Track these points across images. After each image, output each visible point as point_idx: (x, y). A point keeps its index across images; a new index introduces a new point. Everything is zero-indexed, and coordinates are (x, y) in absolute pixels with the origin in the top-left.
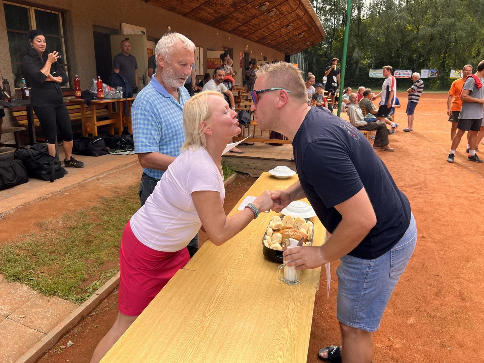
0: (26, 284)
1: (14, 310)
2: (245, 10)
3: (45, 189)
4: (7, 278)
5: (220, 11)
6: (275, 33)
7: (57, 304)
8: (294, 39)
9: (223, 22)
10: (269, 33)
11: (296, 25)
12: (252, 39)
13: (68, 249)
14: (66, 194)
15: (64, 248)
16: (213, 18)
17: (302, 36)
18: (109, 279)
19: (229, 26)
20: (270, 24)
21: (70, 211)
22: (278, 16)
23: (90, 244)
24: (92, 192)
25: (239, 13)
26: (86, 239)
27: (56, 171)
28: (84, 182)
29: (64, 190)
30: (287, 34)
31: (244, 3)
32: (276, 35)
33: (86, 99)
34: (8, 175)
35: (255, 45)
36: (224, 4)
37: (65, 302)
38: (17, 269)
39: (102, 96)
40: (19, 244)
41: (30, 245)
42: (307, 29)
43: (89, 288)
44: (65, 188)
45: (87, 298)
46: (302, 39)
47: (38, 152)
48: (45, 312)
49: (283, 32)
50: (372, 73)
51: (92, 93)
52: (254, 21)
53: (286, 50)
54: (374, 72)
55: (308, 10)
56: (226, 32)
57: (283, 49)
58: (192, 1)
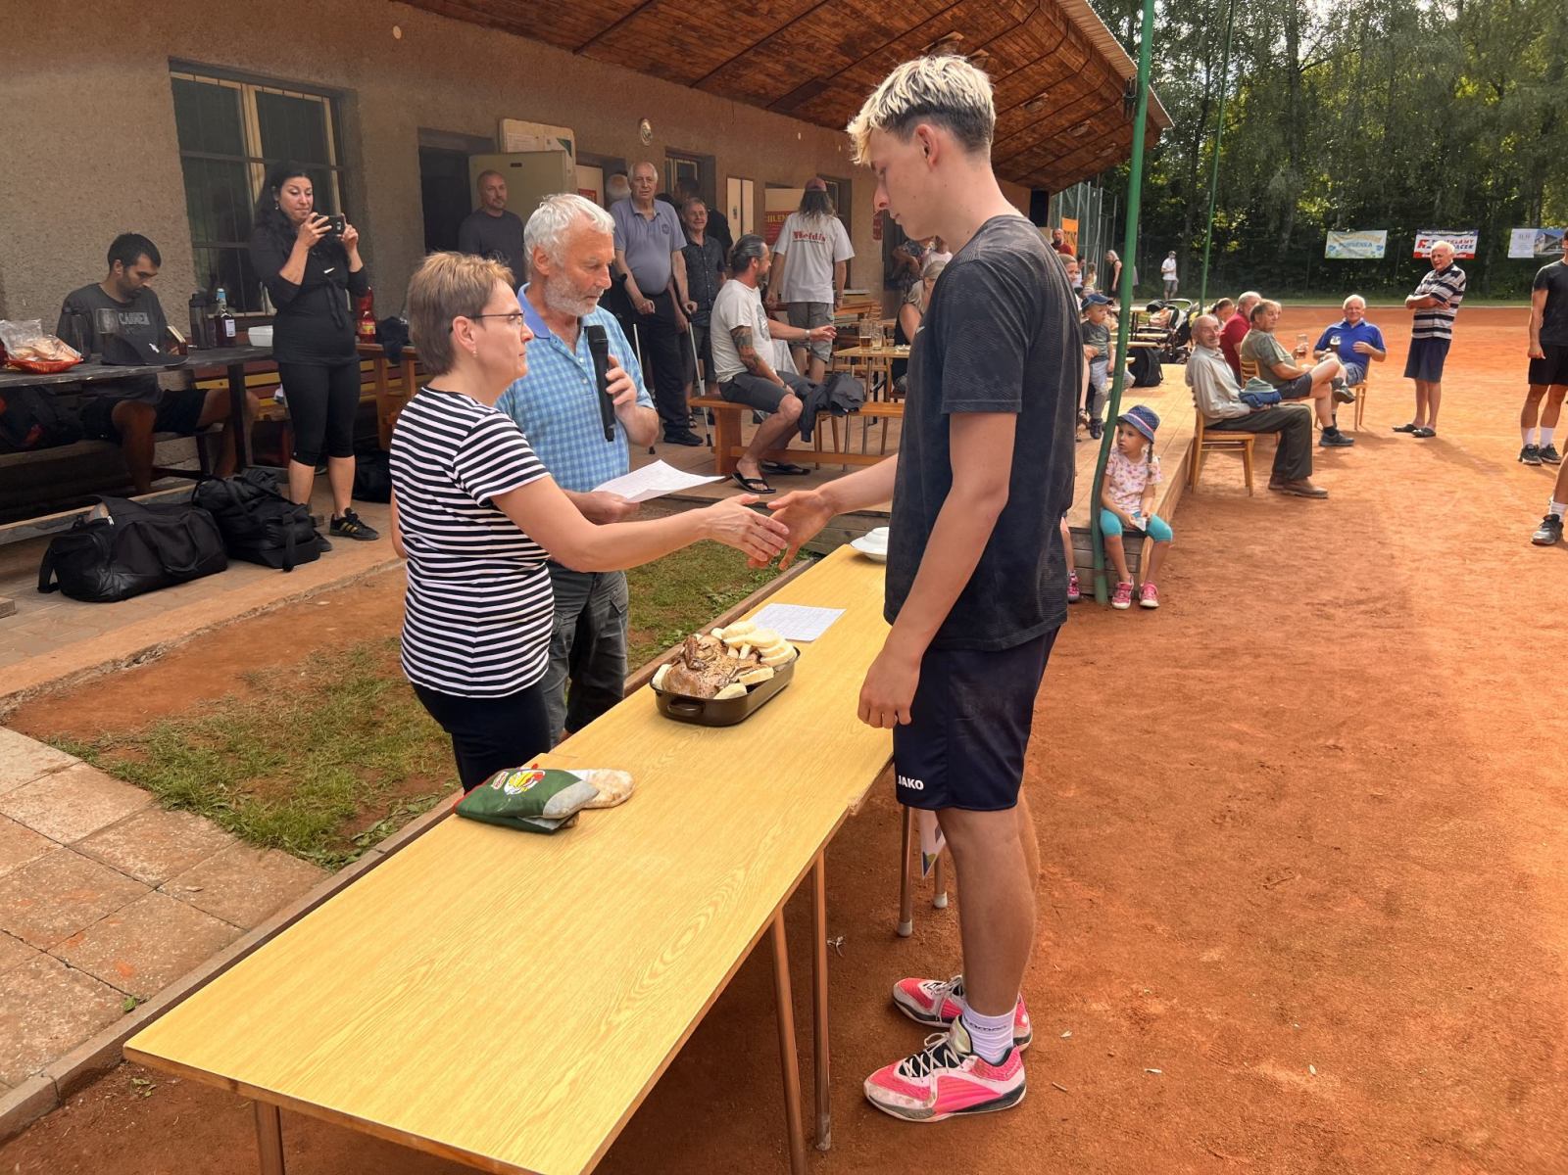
0: (207, 817)
1: (173, 874)
3: (268, 589)
4: (160, 800)
5: (804, 65)
7: (278, 867)
8: (1058, 143)
9: (816, 100)
11: (1059, 97)
13: (317, 740)
14: (322, 603)
15: (307, 736)
16: (785, 89)
17: (1083, 130)
18: (414, 818)
19: (838, 112)
21: (330, 646)
22: (996, 72)
23: (374, 730)
24: (392, 601)
25: (865, 68)
26: (364, 719)
27: (298, 542)
28: (372, 574)
29: (317, 592)
30: (1030, 126)
31: (880, 38)
33: (387, 343)
34: (176, 551)
36: (817, 45)
37: (298, 865)
38: (188, 780)
40: (196, 722)
41: (222, 727)
42: (1099, 108)
43: (362, 837)
44: (321, 587)
45: (354, 858)
46: (1087, 140)
47: (252, 489)
48: (250, 884)
49: (1017, 122)
50: (1336, 244)
53: (1034, 176)
54: (1342, 241)
55: (1100, 47)
56: (827, 130)
57: (1024, 174)
58: (717, 43)
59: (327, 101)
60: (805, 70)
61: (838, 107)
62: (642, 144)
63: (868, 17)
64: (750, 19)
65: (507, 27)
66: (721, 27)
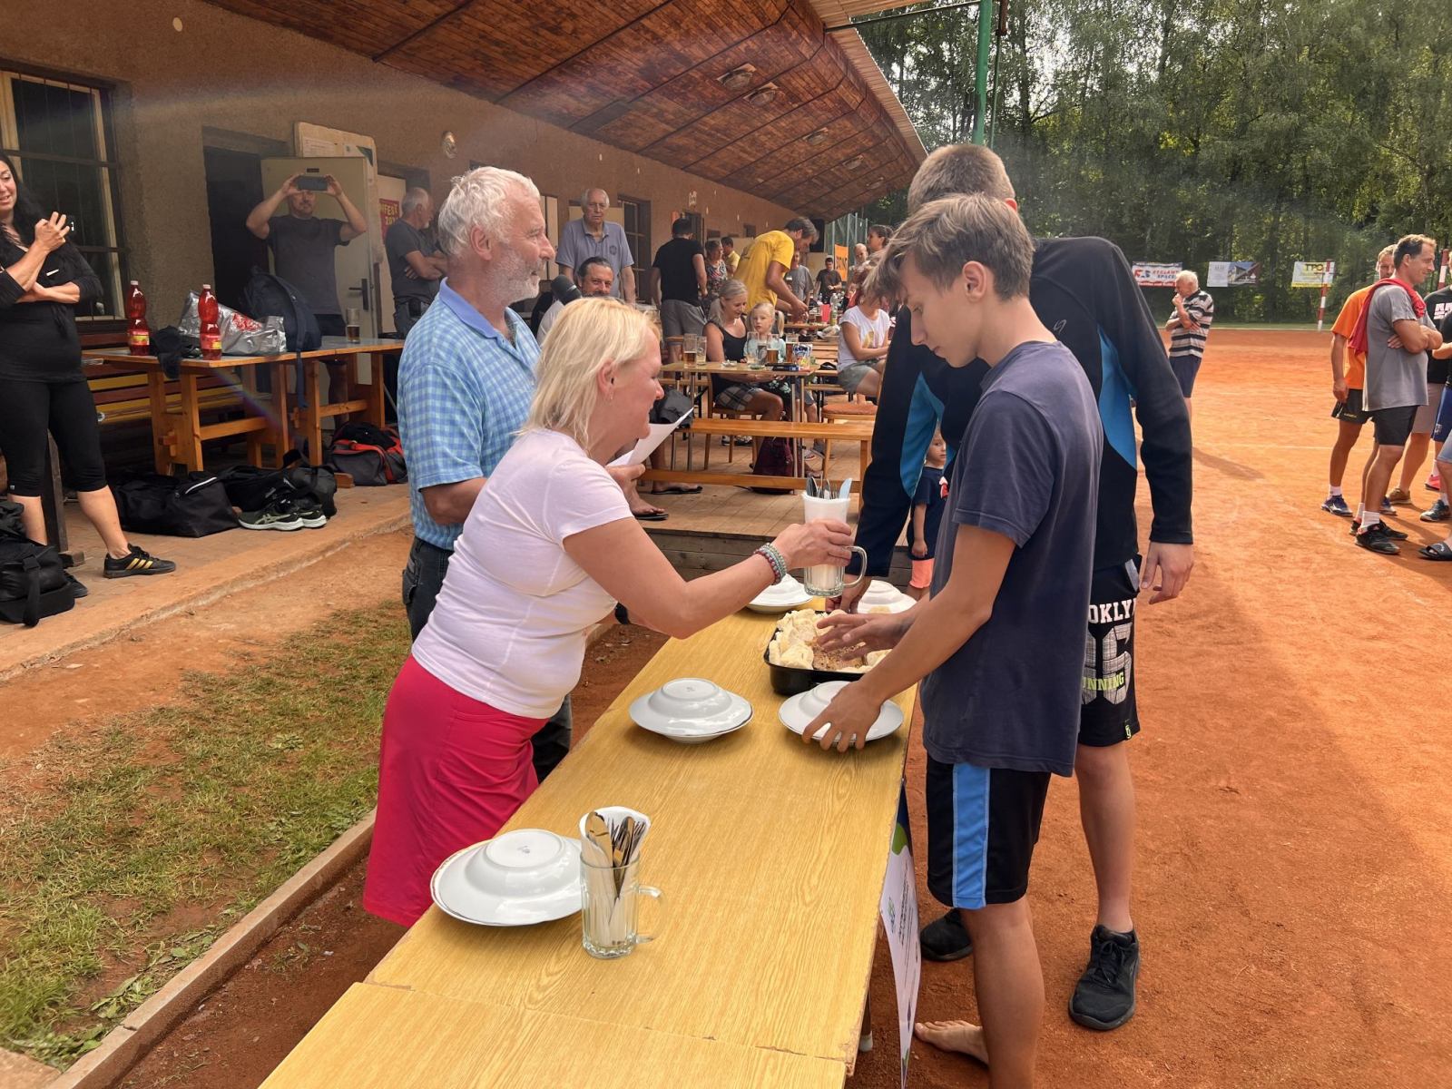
2: (685, 86)
5: (606, 88)
6: (777, 154)
8: (833, 174)
9: (617, 123)
10: (760, 155)
11: (837, 132)
12: (709, 174)
13: (51, 862)
14: (73, 666)
15: (38, 858)
16: (587, 110)
17: (857, 163)
18: (180, 969)
19: (637, 135)
20: (761, 130)
21: (78, 724)
22: (783, 105)
23: (131, 842)
24: (163, 658)
25: (664, 94)
26: (118, 825)
27: (45, 590)
28: (139, 625)
29: (67, 652)
30: (812, 158)
31: (679, 65)
32: (781, 161)
33: (163, 355)
35: (716, 189)
36: (619, 68)
37: (11, 1062)
39: (216, 346)
42: (871, 144)
43: (107, 1004)
44: (72, 647)
45: (92, 1044)
46: (858, 173)
49: (800, 154)
51: (186, 336)
52: (713, 118)
53: (811, 205)
55: (873, 88)
56: (627, 154)
57: (803, 203)
58: (521, 60)
59: (96, 93)
60: (608, 92)
61: (637, 131)
62: (446, 157)
63: (668, 44)
64: (554, 37)
65: (302, 28)
66: (525, 43)
